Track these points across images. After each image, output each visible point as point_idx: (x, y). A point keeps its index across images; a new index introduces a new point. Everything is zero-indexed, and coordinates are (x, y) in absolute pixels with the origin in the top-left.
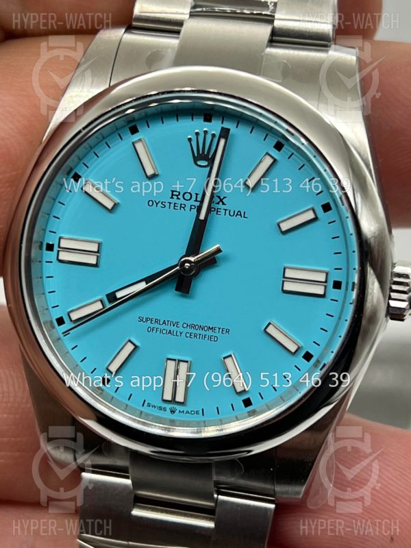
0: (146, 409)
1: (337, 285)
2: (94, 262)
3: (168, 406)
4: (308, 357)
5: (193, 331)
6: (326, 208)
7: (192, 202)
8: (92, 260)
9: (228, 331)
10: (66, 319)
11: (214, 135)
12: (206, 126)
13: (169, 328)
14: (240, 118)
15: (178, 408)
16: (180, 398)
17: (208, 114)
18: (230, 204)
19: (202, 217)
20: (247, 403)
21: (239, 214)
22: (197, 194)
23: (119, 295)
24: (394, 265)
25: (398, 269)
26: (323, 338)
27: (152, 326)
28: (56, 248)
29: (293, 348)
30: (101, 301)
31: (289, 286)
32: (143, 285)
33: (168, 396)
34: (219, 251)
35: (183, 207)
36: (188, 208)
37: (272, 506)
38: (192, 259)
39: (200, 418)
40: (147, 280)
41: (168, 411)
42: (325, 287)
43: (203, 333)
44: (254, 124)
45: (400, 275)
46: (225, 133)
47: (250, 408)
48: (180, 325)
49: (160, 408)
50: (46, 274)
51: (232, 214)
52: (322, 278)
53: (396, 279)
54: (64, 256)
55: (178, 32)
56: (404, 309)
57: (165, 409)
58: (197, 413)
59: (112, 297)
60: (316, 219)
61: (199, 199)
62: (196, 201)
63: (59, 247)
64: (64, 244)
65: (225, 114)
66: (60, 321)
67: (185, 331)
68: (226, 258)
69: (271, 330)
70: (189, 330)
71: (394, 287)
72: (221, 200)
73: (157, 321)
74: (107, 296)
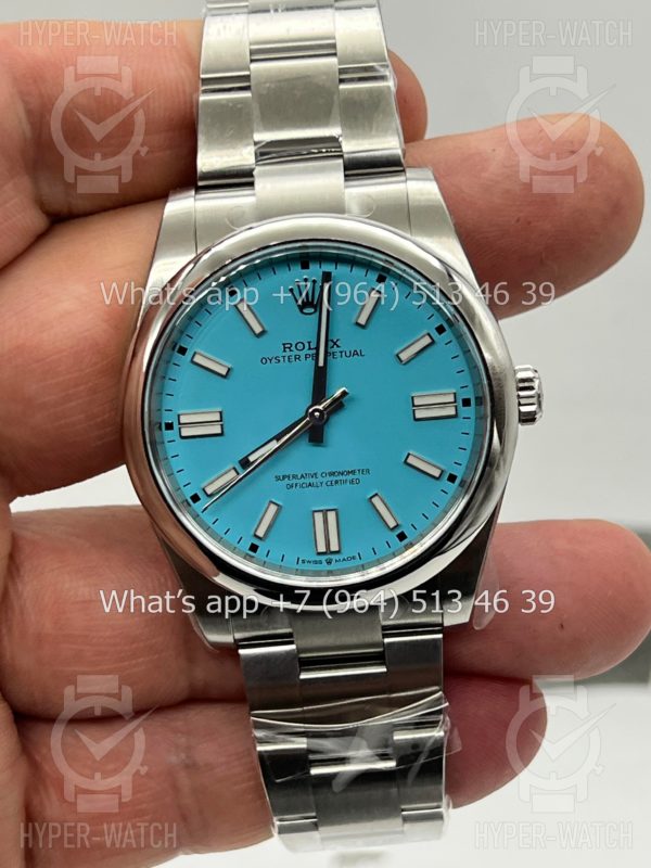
0: (301, 566)
1: (466, 402)
2: (219, 431)
3: (323, 558)
4: (452, 478)
5: (334, 478)
6: (440, 330)
7: (306, 351)
8: (217, 430)
9: (368, 471)
10: (201, 495)
11: (314, 282)
12: (305, 274)
13: (308, 481)
14: (338, 260)
15: (334, 557)
16: (334, 547)
17: (305, 260)
18: (346, 345)
19: (321, 363)
20: (402, 537)
21: (356, 353)
22: (309, 343)
23: (251, 459)
24: (515, 372)
25: (521, 375)
26: (464, 458)
27: (290, 482)
28: (176, 426)
29: (436, 473)
30: (234, 469)
31: (420, 414)
32: (274, 445)
33: (322, 548)
34: (344, 393)
35: (297, 358)
36: (303, 357)
37: (440, 636)
38: (321, 407)
39: (358, 562)
40: (278, 438)
41: (324, 563)
42: (456, 407)
43: (344, 478)
44: (352, 262)
45: (523, 380)
46: (327, 277)
47: (405, 542)
48: (319, 475)
49: (316, 562)
50: (170, 454)
51: (348, 354)
52: (451, 399)
53: (521, 385)
54: (185, 432)
55: (251, 184)
56: (535, 413)
57: (321, 562)
58: (354, 558)
59: (245, 463)
60: (433, 342)
61: (313, 345)
62: (310, 349)
63: (180, 424)
64: (184, 419)
65: (322, 258)
66: (195, 498)
67: (325, 480)
68: (352, 399)
69: (411, 460)
70: (329, 478)
71: (522, 393)
72: (335, 344)
73: (295, 477)
74: (240, 462)
